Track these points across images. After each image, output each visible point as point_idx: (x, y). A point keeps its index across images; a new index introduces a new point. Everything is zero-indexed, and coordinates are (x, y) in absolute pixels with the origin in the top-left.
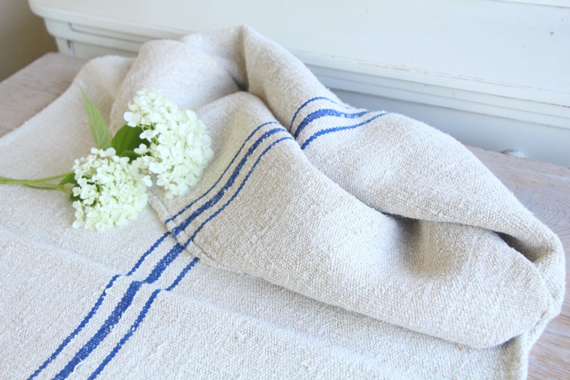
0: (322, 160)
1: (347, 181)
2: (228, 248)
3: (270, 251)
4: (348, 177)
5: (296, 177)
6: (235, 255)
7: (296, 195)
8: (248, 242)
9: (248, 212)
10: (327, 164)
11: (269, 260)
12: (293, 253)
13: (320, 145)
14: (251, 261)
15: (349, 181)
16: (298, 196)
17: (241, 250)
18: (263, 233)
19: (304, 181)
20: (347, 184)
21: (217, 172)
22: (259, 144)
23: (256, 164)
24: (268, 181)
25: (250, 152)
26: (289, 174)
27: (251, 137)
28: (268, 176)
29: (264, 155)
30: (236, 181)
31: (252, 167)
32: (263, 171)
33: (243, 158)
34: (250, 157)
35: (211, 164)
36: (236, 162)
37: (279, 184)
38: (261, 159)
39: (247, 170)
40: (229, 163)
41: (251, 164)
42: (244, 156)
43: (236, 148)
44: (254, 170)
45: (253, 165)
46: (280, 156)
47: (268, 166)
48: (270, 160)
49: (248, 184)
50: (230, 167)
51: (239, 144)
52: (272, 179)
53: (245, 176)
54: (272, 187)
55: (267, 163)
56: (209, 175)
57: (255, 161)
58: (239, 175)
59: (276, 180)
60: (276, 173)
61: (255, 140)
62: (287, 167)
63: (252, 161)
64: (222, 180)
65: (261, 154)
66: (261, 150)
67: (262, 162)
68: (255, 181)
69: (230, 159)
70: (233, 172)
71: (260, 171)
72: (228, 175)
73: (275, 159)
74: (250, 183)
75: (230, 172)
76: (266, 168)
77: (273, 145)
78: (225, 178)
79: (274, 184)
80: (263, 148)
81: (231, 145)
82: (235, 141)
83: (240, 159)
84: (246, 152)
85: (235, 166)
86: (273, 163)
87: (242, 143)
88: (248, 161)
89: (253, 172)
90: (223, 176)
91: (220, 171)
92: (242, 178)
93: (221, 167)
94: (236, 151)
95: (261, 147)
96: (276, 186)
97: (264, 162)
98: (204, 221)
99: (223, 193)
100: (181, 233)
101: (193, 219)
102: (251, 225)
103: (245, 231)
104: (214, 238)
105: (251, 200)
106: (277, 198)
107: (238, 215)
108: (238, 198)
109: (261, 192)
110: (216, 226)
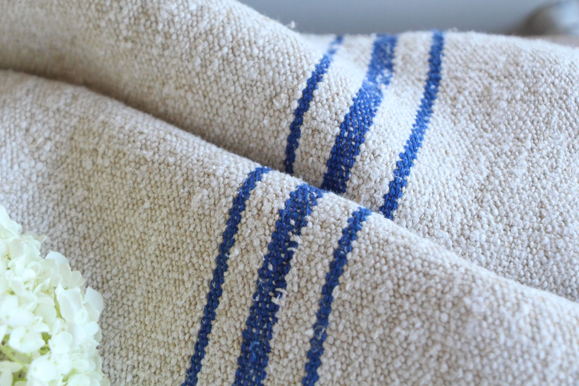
0: (455, 237)
1: (556, 274)
4: (552, 262)
5: (500, 330)
10: (478, 244)
13: (426, 198)
15: (560, 273)
16: (535, 380)
19: (530, 335)
20: (559, 281)
21: (162, 352)
22: (290, 255)
23: (327, 315)
24: (406, 358)
25: (274, 283)
26: (475, 327)
27: (235, 236)
28: (397, 342)
29: (337, 288)
30: (274, 374)
31: (314, 326)
32: (366, 332)
33: (258, 303)
34: (284, 296)
35: (105, 326)
36: (229, 315)
37: (454, 358)
38: (332, 298)
39: (298, 336)
40: (195, 319)
41: (306, 317)
42: (254, 297)
43: (191, 270)
44: (328, 332)
45: (314, 319)
46: (404, 279)
47: (378, 315)
48: (377, 298)
49: (333, 374)
50: (213, 331)
51: (194, 260)
52: (421, 350)
53: (303, 354)
54: (433, 372)
55: (367, 307)
56: (129, 362)
57: (315, 308)
58: (274, 354)
59: (434, 351)
60: (422, 331)
61: (264, 244)
62: (455, 309)
63: (300, 307)
64: (208, 375)
65: (323, 282)
66: (317, 272)
67: (347, 305)
68: (357, 364)
69: (192, 307)
70: (239, 347)
71: (355, 334)
72: (223, 357)
73: (391, 293)
74: (339, 373)
75: (225, 349)
76: (373, 321)
77: (348, 251)
78: (216, 367)
79: (433, 363)
80: (319, 266)
81: (152, 262)
82: (161, 248)
83: (241, 305)
84: (251, 282)
85: (236, 329)
86: (391, 304)
87: (209, 256)
88: (285, 310)
89: (330, 340)
90: (203, 362)
91: (168, 347)
92: (294, 362)
93: (163, 334)
94: (202, 282)
95: (309, 261)
96: (444, 367)
97: (354, 307)
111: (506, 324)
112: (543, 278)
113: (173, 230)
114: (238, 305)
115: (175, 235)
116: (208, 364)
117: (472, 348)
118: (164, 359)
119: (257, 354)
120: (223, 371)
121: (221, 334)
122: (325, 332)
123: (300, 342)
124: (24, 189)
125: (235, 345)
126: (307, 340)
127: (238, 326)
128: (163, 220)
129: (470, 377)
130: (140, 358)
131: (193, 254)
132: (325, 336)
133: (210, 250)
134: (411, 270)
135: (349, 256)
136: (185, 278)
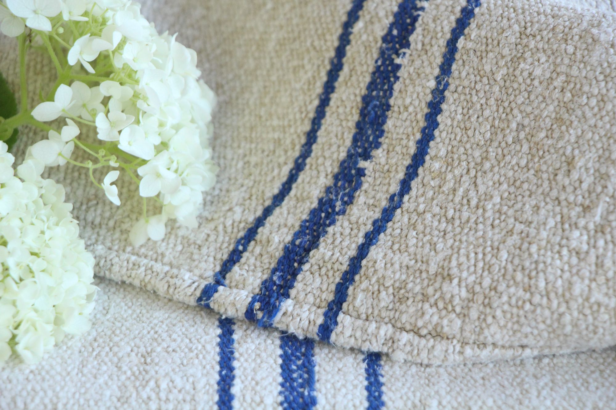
2: (502, 287)
6: (537, 299)
8: (565, 252)
9: (505, 186)
14: (597, 296)
17: (551, 278)
18: (598, 219)
21: (276, 136)
22: (415, 19)
23: (450, 66)
24: (529, 93)
25: (397, 46)
26: (601, 54)
27: (360, 13)
28: (520, 80)
29: (462, 38)
30: (393, 130)
31: (437, 78)
32: (490, 75)
33: (379, 67)
34: (407, 55)
35: (217, 125)
36: (349, 84)
37: (578, 86)
38: (457, 48)
39: (419, 89)
40: (314, 96)
41: (428, 70)
42: (376, 62)
43: (313, 53)
44: (450, 81)
45: (437, 71)
46: (532, 22)
47: (503, 57)
48: (503, 42)
49: (453, 119)
50: (332, 103)
51: (316, 43)
52: (545, 84)
53: (423, 105)
54: (556, 103)
55: (491, 51)
56: (241, 151)
57: (439, 60)
58: (393, 112)
59: (558, 82)
60: (547, 65)
61: (389, 14)
62: (582, 40)
63: (423, 62)
64: (323, 144)
65: (448, 36)
66: (442, 28)
67: (472, 52)
68: (478, 106)
69: (311, 87)
70: (358, 111)
71: (478, 78)
72: (341, 125)
73: (518, 35)
74: (459, 117)
75: (342, 117)
76: (497, 63)
77: (476, 6)
78: (332, 135)
79: (557, 94)
80: (445, 22)
81: (271, 58)
82: (281, 43)
83: (362, 73)
84: (374, 50)
85: (356, 95)
86: (516, 45)
87: (331, 35)
88: (407, 68)
89: (452, 87)
90: (319, 133)
91: (284, 129)
92: (414, 114)
93: (279, 118)
94: (323, 61)
95: (434, 21)
96: (568, 96)
97: (478, 54)
98: (353, 252)
99: (361, 173)
100: (287, 305)
101: (301, 263)
102: (543, 212)
103: (533, 232)
104: (432, 280)
105: (492, 155)
106: (592, 122)
107: (474, 203)
108: (437, 165)
109: (521, 126)
110: (412, 250)
113: (295, 21)
114: (359, 73)
115: (298, 25)
116: (325, 134)
117: (597, 73)
118: (278, 142)
119: (376, 113)
120: (339, 136)
121: (339, 103)
122: (447, 81)
123: (422, 94)
125: (354, 111)
126: (428, 91)
127: (357, 92)
128: (285, 14)
129: (593, 102)
130: (253, 146)
131: (316, 38)
132: (447, 85)
133: (333, 31)
134: (539, 14)
135: (477, 10)
136: (306, 61)
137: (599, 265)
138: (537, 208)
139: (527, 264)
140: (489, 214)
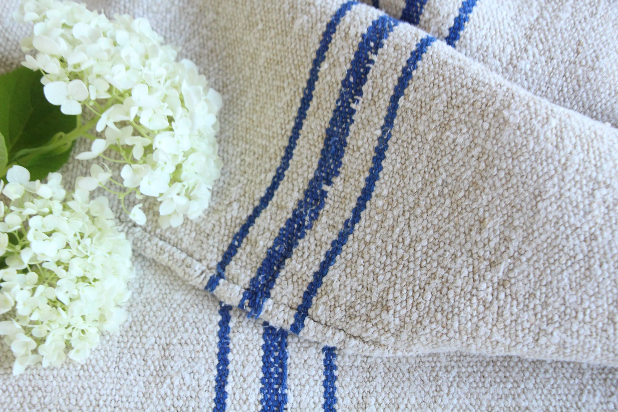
0: (505, 65)
1: (585, 100)
2: (426, 322)
3: (539, 308)
4: (582, 90)
5: (530, 138)
6: (451, 334)
7: (551, 177)
8: (474, 300)
9: (431, 232)
10: (523, 72)
11: (544, 326)
12: (600, 302)
13: (484, 32)
14: (497, 337)
15: (588, 99)
16: (555, 180)
17: (463, 321)
18: (501, 274)
19: (555, 144)
20: (587, 106)
21: (264, 142)
22: (367, 70)
23: (393, 120)
24: (453, 156)
25: (353, 91)
26: (510, 135)
27: (326, 54)
28: (446, 144)
29: (402, 98)
30: (348, 163)
31: (382, 128)
32: (423, 134)
33: (339, 107)
34: (360, 102)
35: (223, 120)
36: (317, 115)
37: (491, 159)
38: (398, 105)
39: (368, 135)
40: (291, 118)
41: (376, 120)
42: (337, 102)
43: (290, 80)
44: (392, 133)
45: (382, 122)
46: (456, 94)
47: (433, 121)
48: (433, 107)
49: (394, 166)
50: (304, 128)
51: (293, 71)
52: (465, 151)
53: (372, 149)
54: (473, 169)
55: (425, 114)
56: (239, 149)
57: (384, 113)
58: (349, 148)
59: (476, 152)
60: (467, 136)
61: (348, 61)
62: (495, 119)
63: (372, 112)
64: (297, 162)
65: (392, 93)
66: (387, 84)
67: (409, 112)
68: (413, 159)
69: (289, 109)
70: (323, 141)
71: (414, 135)
72: (310, 149)
73: (445, 104)
74: (398, 166)
75: (312, 143)
76: (428, 126)
77: (414, 69)
78: (304, 156)
79: (473, 162)
80: (390, 80)
81: (261, 72)
82: (268, 61)
83: (326, 108)
84: (336, 91)
85: (321, 127)
86: (444, 113)
87: (304, 68)
88: (360, 114)
89: (393, 139)
90: (294, 151)
91: (269, 139)
92: (364, 155)
93: (266, 128)
94: (298, 89)
95: (381, 75)
96: (483, 165)
97: (415, 114)
98: (316, 268)
99: (324, 194)
100: (268, 304)
101: (279, 268)
102: (459, 261)
103: (451, 278)
104: (374, 306)
105: (422, 203)
106: (500, 191)
107: (407, 242)
108: (380, 203)
109: (445, 184)
110: (360, 276)
111: (535, 134)
112: (574, 103)
113: (278, 47)
114: (324, 108)
115: (280, 51)
116: (298, 153)
117: (506, 151)
118: (265, 148)
119: (336, 147)
120: (309, 159)
121: (309, 130)
122: (390, 133)
123: (370, 140)
124: (168, 11)
125: (320, 139)
126: (375, 138)
127: (323, 124)
128: (271, 39)
129: (502, 174)
130: (248, 146)
131: (293, 66)
132: (390, 135)
133: (306, 64)
134: (462, 87)
135: (414, 73)
136: (286, 85)
137: (500, 314)
138: (454, 257)
139: (446, 307)
140: (418, 254)
